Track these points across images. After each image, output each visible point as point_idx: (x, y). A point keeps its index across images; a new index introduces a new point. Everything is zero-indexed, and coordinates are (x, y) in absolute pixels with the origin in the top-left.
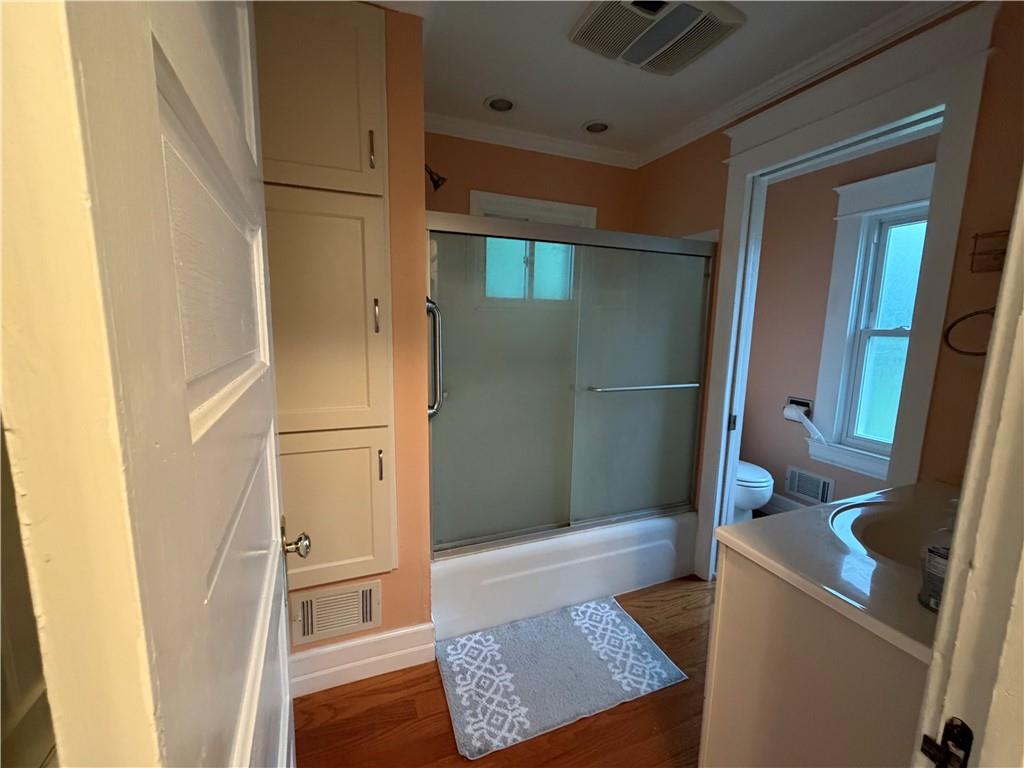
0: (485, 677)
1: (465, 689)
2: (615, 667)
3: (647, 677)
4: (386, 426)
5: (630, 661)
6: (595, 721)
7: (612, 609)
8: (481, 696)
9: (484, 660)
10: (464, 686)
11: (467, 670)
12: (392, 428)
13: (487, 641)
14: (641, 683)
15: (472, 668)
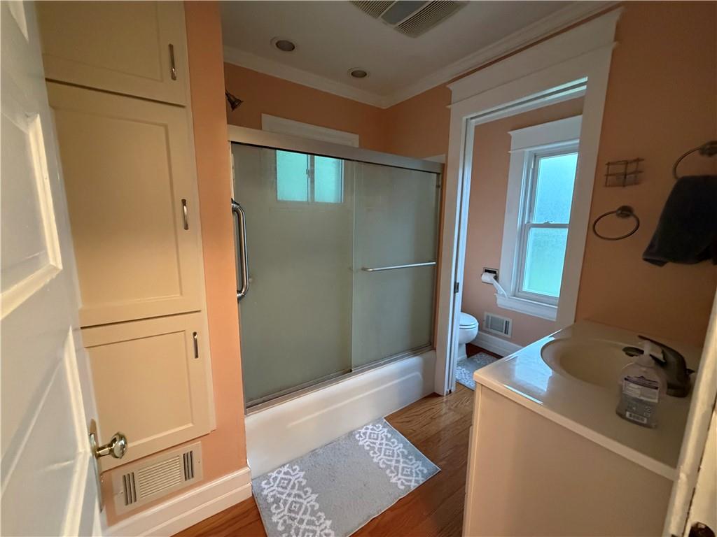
0: (295, 502)
1: (279, 516)
2: (392, 472)
3: (414, 475)
4: (199, 311)
5: (401, 465)
6: (382, 519)
7: (384, 427)
8: (293, 519)
9: (293, 487)
10: (279, 513)
11: (280, 499)
12: (204, 313)
13: (294, 470)
14: (410, 481)
15: (284, 497)
